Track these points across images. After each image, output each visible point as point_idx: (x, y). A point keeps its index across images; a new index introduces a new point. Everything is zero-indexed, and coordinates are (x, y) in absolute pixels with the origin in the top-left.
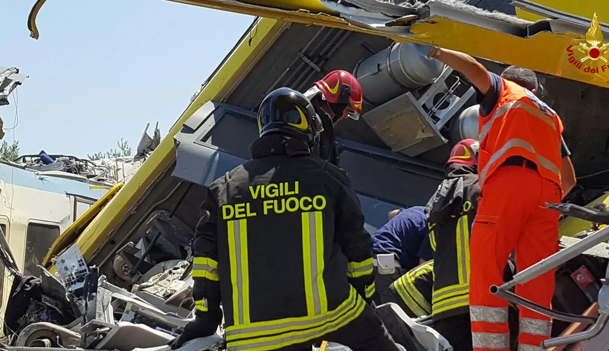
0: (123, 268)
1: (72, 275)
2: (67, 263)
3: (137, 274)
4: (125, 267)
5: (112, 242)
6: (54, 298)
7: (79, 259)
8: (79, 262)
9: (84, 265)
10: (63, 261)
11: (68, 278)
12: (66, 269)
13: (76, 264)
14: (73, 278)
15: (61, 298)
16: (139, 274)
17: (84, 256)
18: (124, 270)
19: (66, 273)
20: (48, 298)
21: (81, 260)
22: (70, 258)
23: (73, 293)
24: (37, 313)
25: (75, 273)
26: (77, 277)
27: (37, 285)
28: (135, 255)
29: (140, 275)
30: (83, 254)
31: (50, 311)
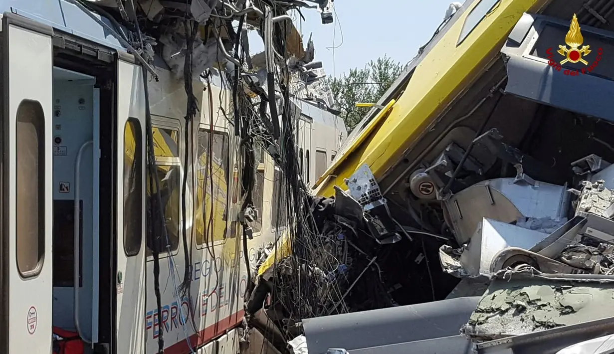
0: (421, 187)
1: (365, 195)
2: (359, 183)
3: (449, 194)
4: (423, 186)
5: (406, 161)
6: (348, 218)
7: (371, 179)
8: (370, 181)
9: (375, 184)
10: (355, 181)
11: (361, 198)
12: (359, 188)
13: (368, 183)
14: (367, 198)
15: (356, 218)
16: (450, 194)
17: (375, 175)
18: (422, 189)
19: (359, 194)
20: (343, 218)
21: (373, 179)
22: (362, 177)
23: (369, 213)
24: (333, 234)
25: (368, 193)
26: (371, 196)
27: (330, 205)
28: (446, 174)
29: (452, 194)
30: (374, 172)
31: (345, 231)
